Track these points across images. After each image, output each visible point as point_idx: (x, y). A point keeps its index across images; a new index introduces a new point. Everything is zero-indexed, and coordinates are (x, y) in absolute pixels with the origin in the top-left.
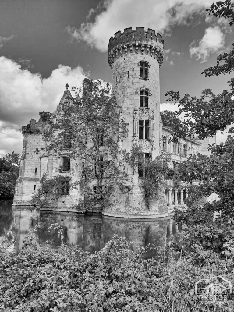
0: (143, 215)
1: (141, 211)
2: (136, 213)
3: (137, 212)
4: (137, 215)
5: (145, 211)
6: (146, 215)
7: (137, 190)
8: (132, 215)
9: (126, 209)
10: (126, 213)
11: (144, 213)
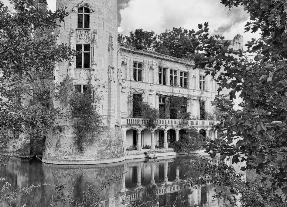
0: (74, 161)
1: (72, 156)
2: (65, 159)
3: (67, 157)
4: (67, 161)
5: (77, 156)
6: (77, 161)
7: (69, 131)
8: (61, 161)
9: (56, 153)
10: (56, 158)
11: (75, 158)
